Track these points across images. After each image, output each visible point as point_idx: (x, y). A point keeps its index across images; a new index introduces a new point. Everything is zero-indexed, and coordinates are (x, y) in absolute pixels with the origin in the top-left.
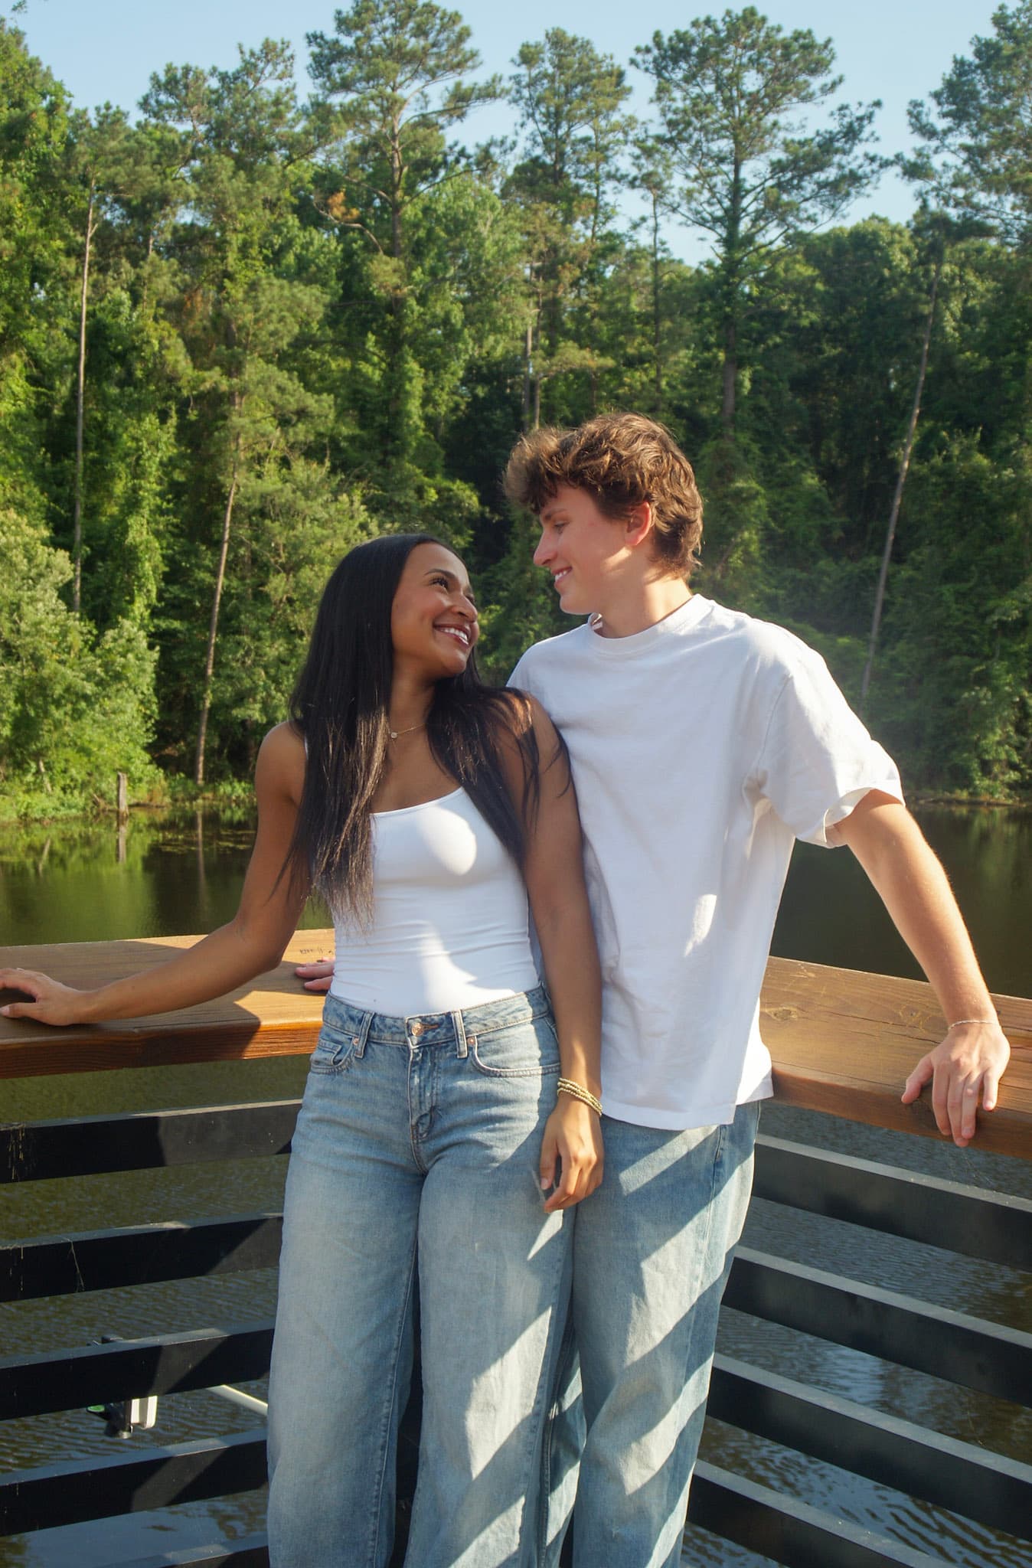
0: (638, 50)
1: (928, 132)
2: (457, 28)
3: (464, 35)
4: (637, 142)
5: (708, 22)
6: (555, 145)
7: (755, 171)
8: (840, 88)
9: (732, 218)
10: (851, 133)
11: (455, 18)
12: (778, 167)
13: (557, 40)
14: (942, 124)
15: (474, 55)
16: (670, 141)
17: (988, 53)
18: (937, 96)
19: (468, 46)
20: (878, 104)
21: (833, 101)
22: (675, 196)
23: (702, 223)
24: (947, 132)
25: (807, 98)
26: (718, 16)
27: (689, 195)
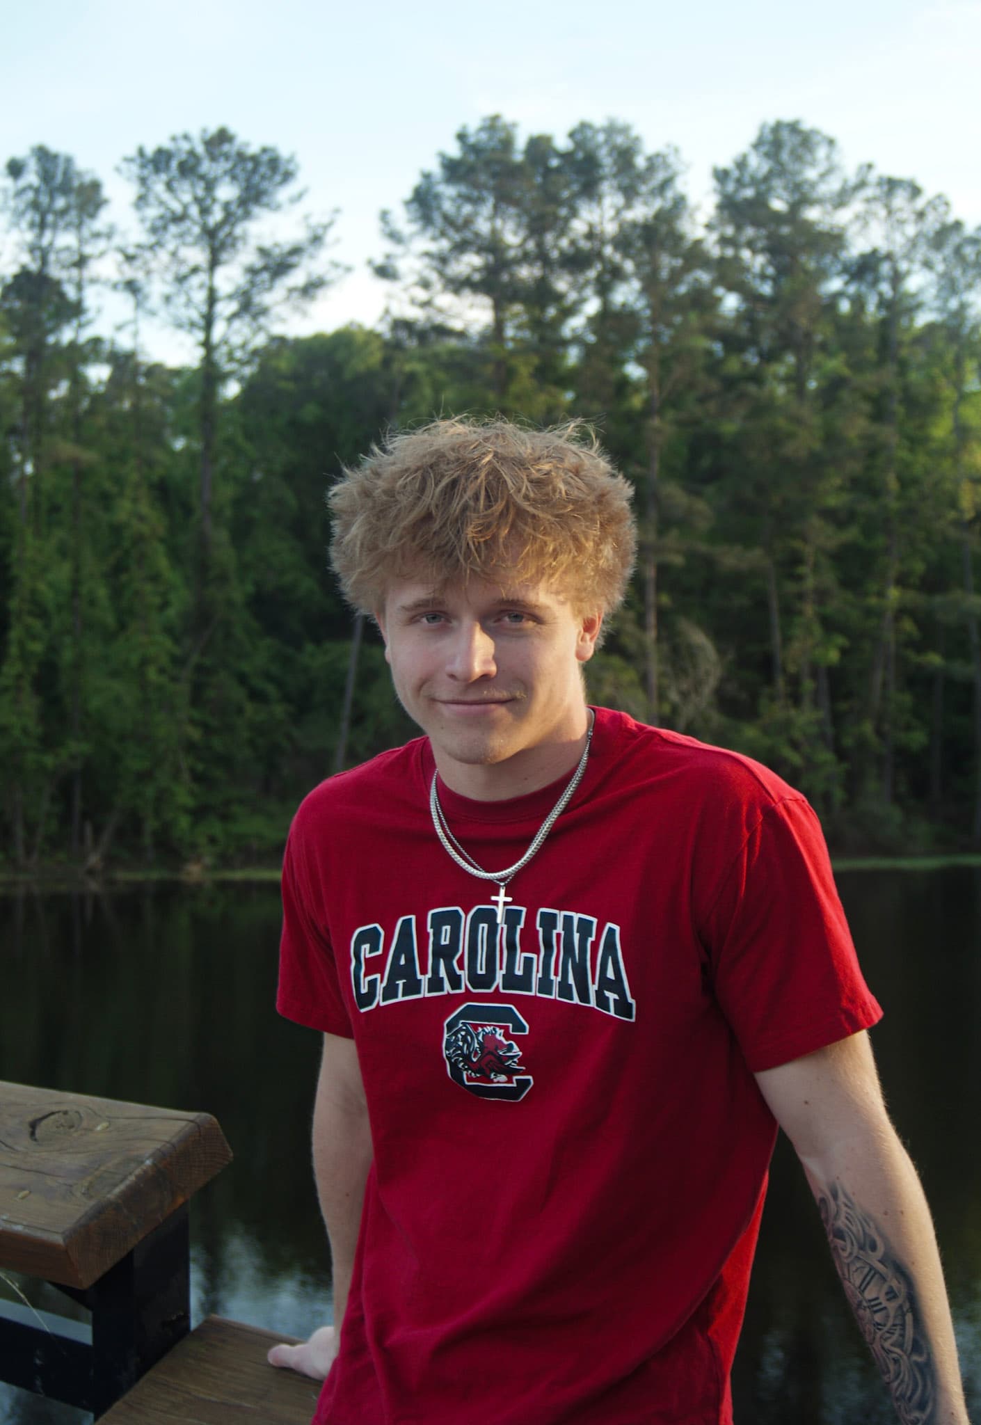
1: (395, 237)
4: (121, 250)
5: (186, 137)
6: (41, 252)
7: (229, 277)
9: (208, 321)
10: (316, 240)
12: (252, 271)
13: (43, 154)
14: (407, 230)
16: (151, 248)
17: (451, 168)
18: (406, 204)
21: (299, 210)
22: (155, 301)
23: (179, 326)
24: (412, 238)
25: (278, 208)
26: (196, 134)
27: (168, 299)
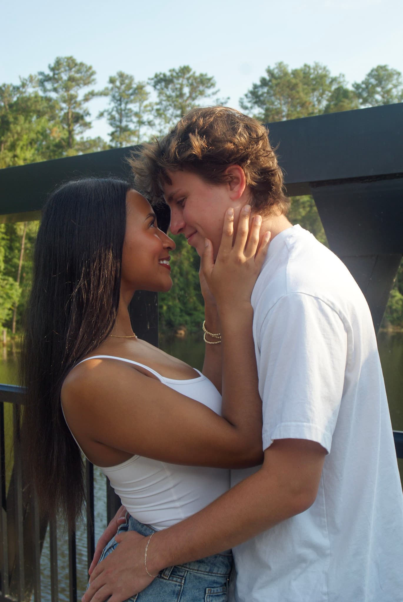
0: (149, 79)
1: (246, 108)
2: (91, 71)
3: (93, 73)
5: (173, 70)
8: (218, 93)
11: (90, 68)
13: (121, 75)
14: (249, 105)
15: (94, 80)
17: (264, 82)
18: (246, 95)
19: (93, 77)
20: (229, 98)
21: (215, 97)
24: (251, 108)
